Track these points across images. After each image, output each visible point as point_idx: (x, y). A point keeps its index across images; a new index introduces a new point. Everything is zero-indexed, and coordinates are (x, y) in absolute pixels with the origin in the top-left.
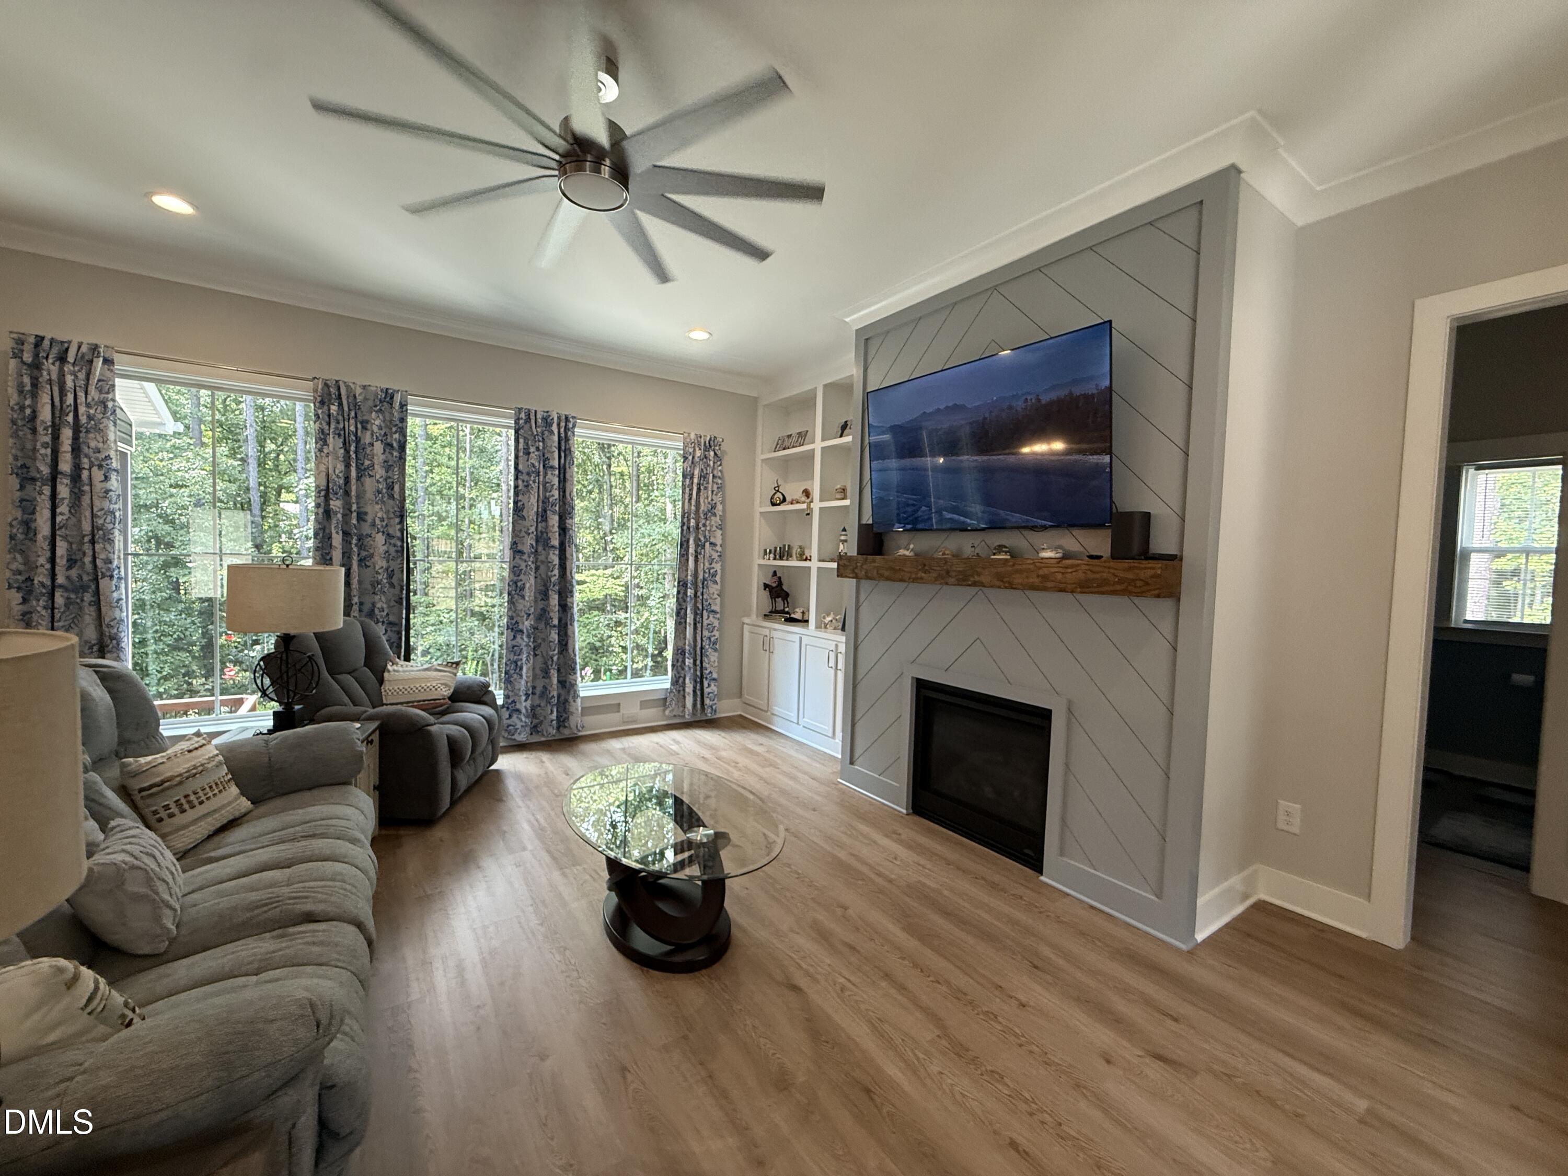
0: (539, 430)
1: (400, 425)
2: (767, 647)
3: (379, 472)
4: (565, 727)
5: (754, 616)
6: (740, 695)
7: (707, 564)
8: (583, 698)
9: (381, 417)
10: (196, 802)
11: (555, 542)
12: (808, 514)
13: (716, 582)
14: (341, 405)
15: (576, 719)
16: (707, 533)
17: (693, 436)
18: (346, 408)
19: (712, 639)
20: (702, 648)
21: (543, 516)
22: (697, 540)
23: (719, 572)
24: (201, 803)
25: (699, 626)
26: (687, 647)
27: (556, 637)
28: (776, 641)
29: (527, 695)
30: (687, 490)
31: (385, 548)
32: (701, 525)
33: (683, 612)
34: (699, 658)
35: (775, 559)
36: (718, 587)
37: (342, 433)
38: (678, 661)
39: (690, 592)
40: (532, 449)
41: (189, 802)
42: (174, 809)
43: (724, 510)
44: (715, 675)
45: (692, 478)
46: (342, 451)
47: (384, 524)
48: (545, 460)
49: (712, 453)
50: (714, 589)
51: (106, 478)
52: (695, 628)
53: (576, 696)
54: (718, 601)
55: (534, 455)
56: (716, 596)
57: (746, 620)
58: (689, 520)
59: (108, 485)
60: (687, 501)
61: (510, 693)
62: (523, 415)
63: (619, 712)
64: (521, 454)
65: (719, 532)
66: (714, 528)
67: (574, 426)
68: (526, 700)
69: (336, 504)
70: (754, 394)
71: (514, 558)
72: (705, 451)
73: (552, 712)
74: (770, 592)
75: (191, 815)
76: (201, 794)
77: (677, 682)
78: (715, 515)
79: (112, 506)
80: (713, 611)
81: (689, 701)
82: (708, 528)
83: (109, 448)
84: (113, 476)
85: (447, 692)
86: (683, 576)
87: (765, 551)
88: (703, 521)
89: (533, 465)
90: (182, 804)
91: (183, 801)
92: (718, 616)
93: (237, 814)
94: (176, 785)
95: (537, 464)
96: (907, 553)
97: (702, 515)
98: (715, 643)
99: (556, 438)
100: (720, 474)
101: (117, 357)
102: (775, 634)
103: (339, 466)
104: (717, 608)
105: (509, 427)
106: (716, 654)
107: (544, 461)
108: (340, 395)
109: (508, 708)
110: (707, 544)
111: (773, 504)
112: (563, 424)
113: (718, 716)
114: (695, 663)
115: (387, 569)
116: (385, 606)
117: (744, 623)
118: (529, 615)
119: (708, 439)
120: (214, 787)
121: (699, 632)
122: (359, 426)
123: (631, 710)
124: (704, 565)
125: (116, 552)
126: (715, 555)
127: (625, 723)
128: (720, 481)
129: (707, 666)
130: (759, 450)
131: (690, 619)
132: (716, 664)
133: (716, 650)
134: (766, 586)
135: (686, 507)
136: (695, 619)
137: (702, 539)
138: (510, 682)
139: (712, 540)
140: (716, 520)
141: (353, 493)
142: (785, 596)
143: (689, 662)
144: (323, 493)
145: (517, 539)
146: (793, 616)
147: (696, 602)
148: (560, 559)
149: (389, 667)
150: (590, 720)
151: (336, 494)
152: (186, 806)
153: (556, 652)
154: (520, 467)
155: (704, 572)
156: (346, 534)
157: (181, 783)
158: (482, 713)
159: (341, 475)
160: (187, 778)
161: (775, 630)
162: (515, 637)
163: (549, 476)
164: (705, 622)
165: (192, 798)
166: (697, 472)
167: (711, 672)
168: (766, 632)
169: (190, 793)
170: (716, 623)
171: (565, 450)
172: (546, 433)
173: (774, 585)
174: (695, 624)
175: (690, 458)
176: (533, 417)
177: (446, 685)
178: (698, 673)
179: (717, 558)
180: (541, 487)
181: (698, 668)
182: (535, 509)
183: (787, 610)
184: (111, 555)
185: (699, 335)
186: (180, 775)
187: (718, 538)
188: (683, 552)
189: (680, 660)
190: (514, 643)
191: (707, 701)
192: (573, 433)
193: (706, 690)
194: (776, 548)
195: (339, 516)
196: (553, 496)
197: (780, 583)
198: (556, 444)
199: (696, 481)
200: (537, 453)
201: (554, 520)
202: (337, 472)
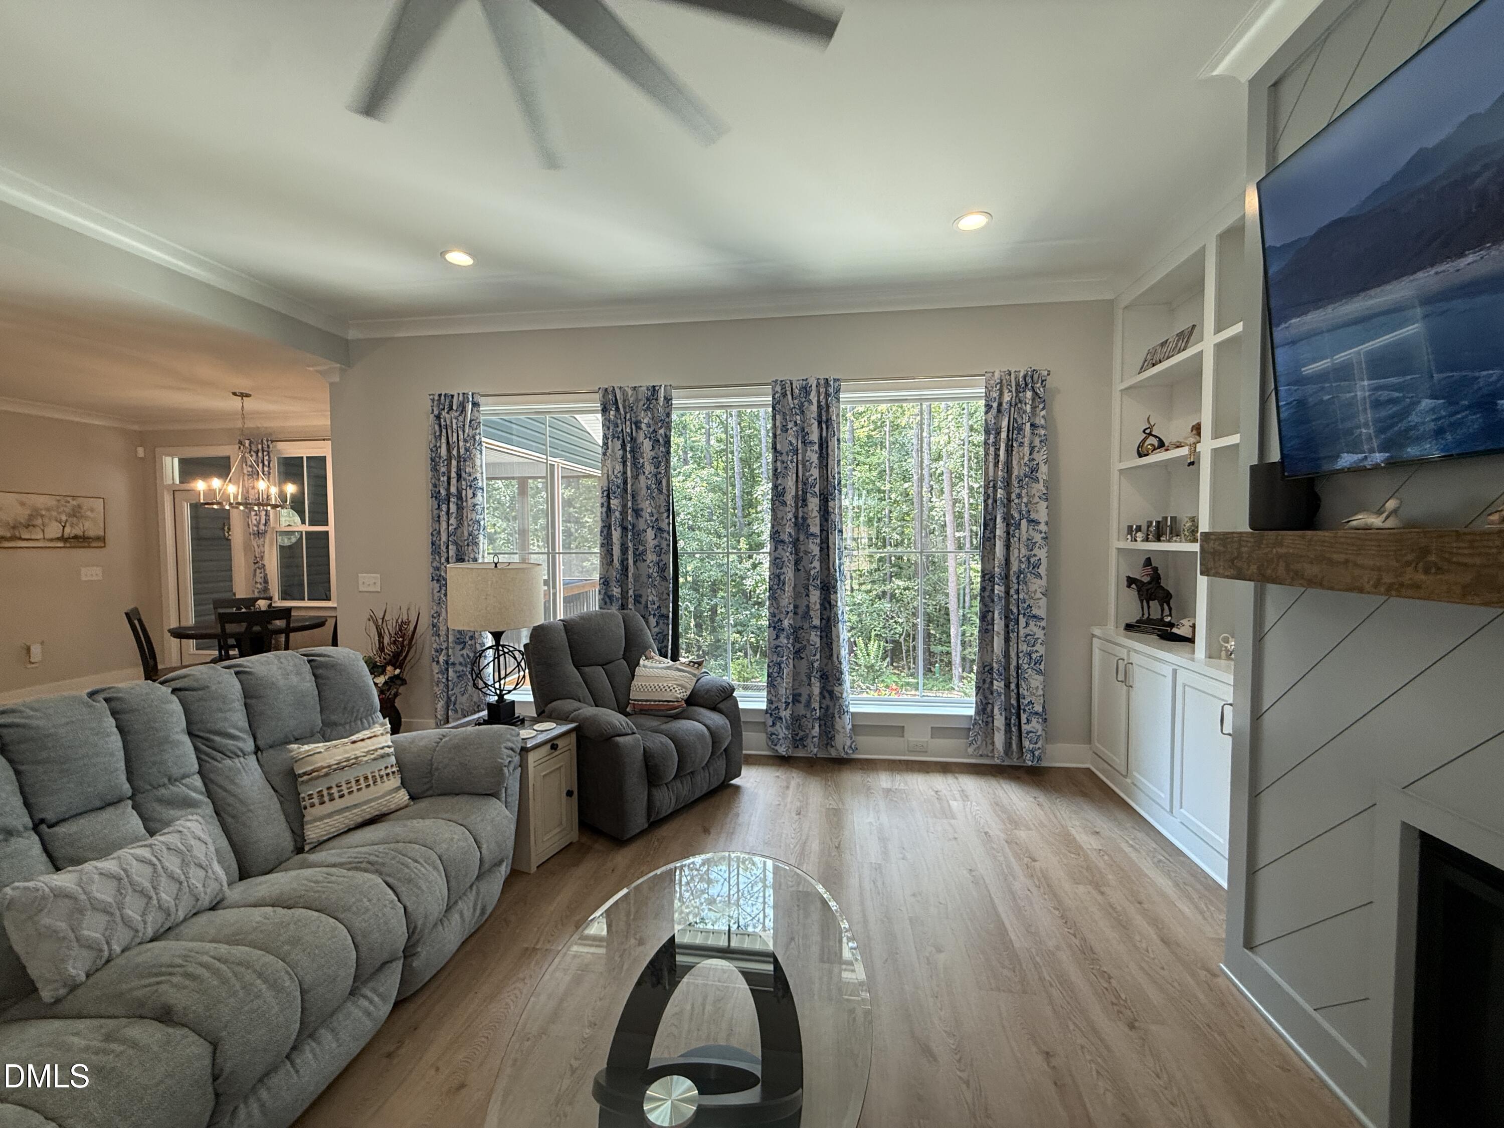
0: (796, 402)
1: (667, 420)
2: (1121, 677)
3: (649, 468)
4: (832, 746)
5: (1111, 626)
6: (1089, 740)
7: (1024, 551)
8: (853, 714)
9: (649, 415)
10: (336, 795)
11: (815, 529)
12: (1192, 464)
13: (1039, 576)
14: (617, 409)
15: (842, 741)
16: (1023, 507)
17: (997, 375)
18: (622, 412)
19: (1034, 656)
20: (1018, 667)
21: (802, 501)
22: (1007, 518)
23: (1044, 562)
24: (341, 796)
25: (1013, 636)
26: (995, 665)
27: (818, 640)
28: (1136, 669)
29: (787, 704)
30: (992, 449)
31: (656, 542)
32: (1013, 496)
33: (989, 617)
34: (1013, 680)
35: (1147, 539)
36: (1043, 582)
37: (621, 435)
38: (984, 681)
39: (999, 590)
40: (790, 425)
41: (330, 795)
42: (316, 800)
43: (1050, 472)
44: (1038, 708)
45: (998, 433)
46: (621, 452)
47: (654, 519)
48: (803, 434)
49: (1029, 394)
50: (1037, 585)
51: (474, 495)
52: (1007, 640)
53: (842, 712)
54: (1043, 602)
55: (792, 429)
56: (1039, 595)
57: (1097, 631)
58: (995, 491)
59: (475, 501)
60: (991, 465)
61: (773, 698)
62: (778, 388)
63: (903, 736)
64: (779, 432)
65: (1044, 504)
66: (1037, 499)
67: (838, 391)
68: (785, 709)
69: (615, 503)
70: (1108, 296)
71: (776, 549)
72: (1018, 392)
73: (813, 727)
74: (1139, 591)
75: (329, 807)
76: (344, 787)
77: (984, 710)
78: (1037, 480)
79: (478, 517)
80: (1034, 616)
81: (999, 739)
82: (1025, 500)
83: (477, 471)
84: (479, 494)
85: (681, 694)
86: (989, 567)
87: (1130, 527)
88: (1017, 491)
89: (791, 443)
90: (323, 796)
91: (325, 793)
92: (1043, 624)
93: (385, 810)
94: (322, 776)
95: (794, 441)
96: (1376, 521)
97: (1015, 483)
98: (1038, 662)
99: (814, 408)
100: (1043, 422)
101: (482, 400)
102: (1135, 658)
103: (617, 467)
104: (1041, 612)
105: (766, 405)
106: (1041, 678)
107: (803, 437)
108: (616, 399)
109: (771, 715)
110: (1024, 523)
111: (1140, 455)
112: (822, 390)
113: (1044, 764)
114: (1007, 686)
115: (658, 564)
116: (655, 599)
117: (1093, 636)
118: (788, 613)
119: (1022, 374)
120: (362, 781)
121: (1013, 643)
122: (633, 427)
123: (917, 736)
124: (1019, 552)
125: (481, 553)
126: (1038, 538)
127: (911, 752)
128: (1043, 432)
129: (1025, 693)
130: (1117, 376)
131: (999, 625)
132: (1040, 692)
133: (1039, 672)
134: (1131, 581)
135: (991, 473)
136: (1007, 626)
137: (1016, 515)
138: (774, 686)
139: (1033, 516)
140: (1039, 488)
141: (629, 491)
142: (1166, 598)
143: (998, 685)
144: (605, 493)
145: (779, 528)
146: (1175, 630)
147: (1008, 603)
148: (821, 550)
149: (641, 662)
150: (863, 740)
151: (614, 493)
152: (326, 798)
153: (818, 656)
154: (779, 447)
155: (1020, 561)
156: (624, 529)
157: (327, 775)
158: (708, 722)
159: (619, 475)
160: (335, 770)
161: (1136, 651)
162: (778, 637)
163: (809, 453)
164: (1022, 632)
165: (334, 790)
166: (1005, 424)
167: (1030, 702)
168: (1123, 653)
169: (334, 786)
170: (1040, 634)
171: (825, 421)
172: (806, 404)
173: (1146, 579)
174: (1007, 633)
175: (995, 405)
176: (788, 389)
177: (683, 687)
178: (1014, 702)
179: (1040, 541)
180: (800, 466)
181: (1013, 695)
182: (793, 493)
183: (1168, 619)
184: (477, 555)
185: (974, 222)
186: (329, 766)
187: (1041, 513)
188: (988, 534)
189: (988, 680)
190: (777, 642)
191: (1026, 743)
192: (838, 399)
193: (1024, 727)
194: (1150, 524)
195: (617, 513)
196: (812, 475)
197: (1156, 577)
198: (815, 415)
199: (1004, 435)
200: (794, 429)
201: (814, 503)
202: (616, 472)
